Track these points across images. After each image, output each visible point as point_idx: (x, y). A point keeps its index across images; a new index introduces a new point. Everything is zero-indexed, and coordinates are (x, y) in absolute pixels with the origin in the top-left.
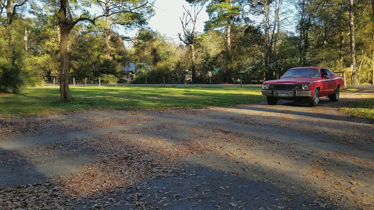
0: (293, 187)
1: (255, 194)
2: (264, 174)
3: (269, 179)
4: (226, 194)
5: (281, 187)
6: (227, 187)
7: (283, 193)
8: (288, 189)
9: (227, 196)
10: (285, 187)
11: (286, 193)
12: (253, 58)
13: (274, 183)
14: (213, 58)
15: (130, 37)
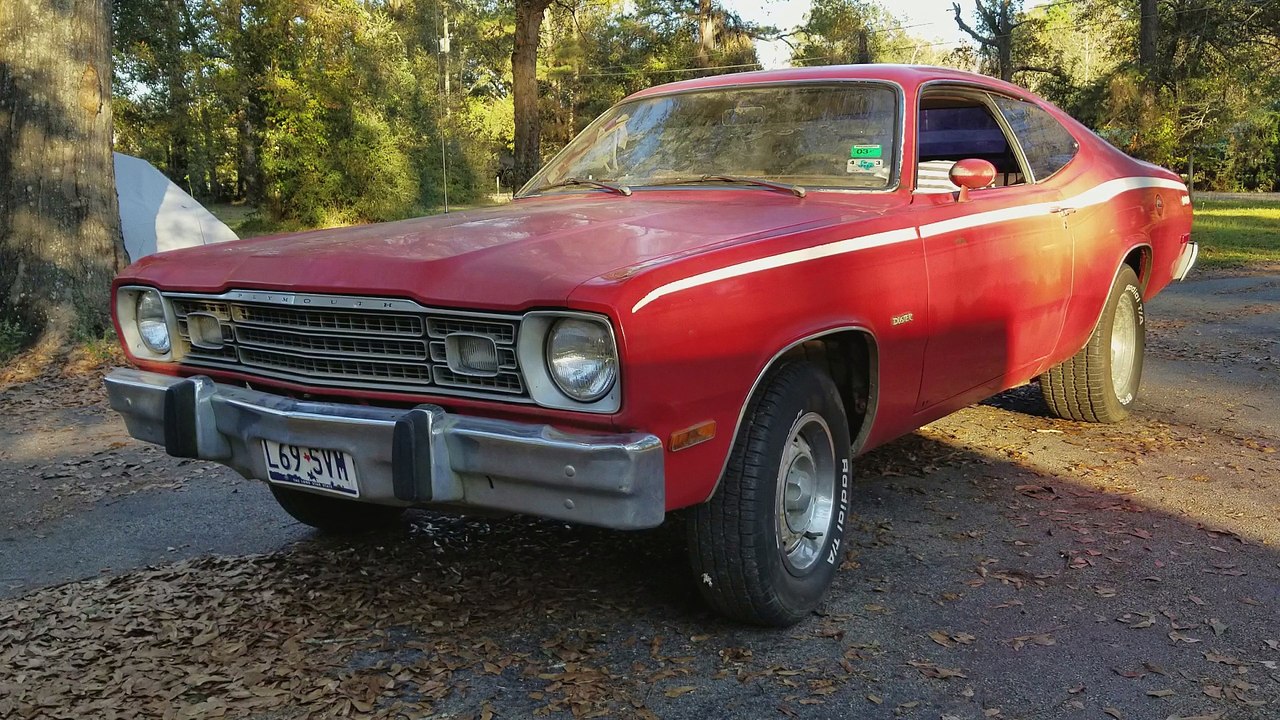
0: (1270, 664)
1: (1073, 683)
2: (1154, 588)
3: (1166, 613)
4: (945, 672)
5: (1210, 657)
6: (964, 637)
7: (1212, 691)
8: (1243, 670)
9: (946, 679)
10: (1230, 660)
11: (1226, 690)
12: (1250, 89)
13: (1185, 638)
14: (1087, 91)
15: (778, 29)
